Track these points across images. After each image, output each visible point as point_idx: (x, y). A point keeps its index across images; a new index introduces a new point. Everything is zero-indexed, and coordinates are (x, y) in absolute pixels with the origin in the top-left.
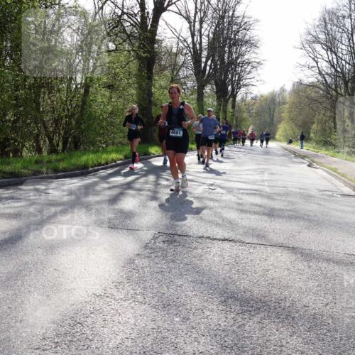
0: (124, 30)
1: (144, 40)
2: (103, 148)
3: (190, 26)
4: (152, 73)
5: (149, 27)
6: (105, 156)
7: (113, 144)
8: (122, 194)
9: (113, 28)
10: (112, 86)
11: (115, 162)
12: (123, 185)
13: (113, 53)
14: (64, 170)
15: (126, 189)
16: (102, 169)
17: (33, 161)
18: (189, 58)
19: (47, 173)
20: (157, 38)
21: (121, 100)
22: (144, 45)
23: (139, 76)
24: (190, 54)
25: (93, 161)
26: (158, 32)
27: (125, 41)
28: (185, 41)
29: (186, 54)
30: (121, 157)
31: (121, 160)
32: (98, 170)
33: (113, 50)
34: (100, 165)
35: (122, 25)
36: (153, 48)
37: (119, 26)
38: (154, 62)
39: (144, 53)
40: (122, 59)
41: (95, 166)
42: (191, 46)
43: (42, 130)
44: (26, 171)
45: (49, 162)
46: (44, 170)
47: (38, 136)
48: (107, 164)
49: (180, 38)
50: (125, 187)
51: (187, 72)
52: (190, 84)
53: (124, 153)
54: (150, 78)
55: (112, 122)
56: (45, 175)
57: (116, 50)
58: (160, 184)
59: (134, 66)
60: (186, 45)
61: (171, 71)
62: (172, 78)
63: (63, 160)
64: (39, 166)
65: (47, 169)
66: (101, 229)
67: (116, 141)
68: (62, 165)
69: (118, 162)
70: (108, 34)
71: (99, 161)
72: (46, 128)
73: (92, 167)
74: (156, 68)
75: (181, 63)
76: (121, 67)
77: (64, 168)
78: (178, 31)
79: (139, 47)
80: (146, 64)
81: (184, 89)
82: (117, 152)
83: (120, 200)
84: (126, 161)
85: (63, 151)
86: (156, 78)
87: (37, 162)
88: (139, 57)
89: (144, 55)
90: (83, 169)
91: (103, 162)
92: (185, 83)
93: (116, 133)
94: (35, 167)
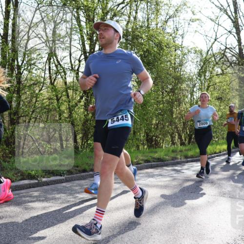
0: (228, 60)
2: (216, 141)
6: (218, 147)
7: (223, 138)
9: (220, 59)
10: (221, 98)
13: (221, 76)
14: (192, 157)
16: (217, 156)
17: (171, 150)
19: (181, 159)
25: (211, 151)
27: (229, 67)
32: (215, 157)
33: (221, 74)
34: (215, 153)
35: (226, 56)
37: (225, 57)
40: (227, 79)
41: (213, 154)
43: (175, 130)
44: (167, 157)
45: (181, 151)
46: (179, 157)
47: (173, 133)
48: (220, 152)
55: (222, 123)
56: (179, 160)
57: (223, 74)
63: (190, 150)
64: (175, 154)
65: (181, 156)
66: (224, 199)
68: (190, 153)
70: (217, 63)
71: (215, 150)
72: (177, 128)
73: (210, 155)
76: (227, 85)
77: (192, 155)
85: (189, 143)
87: (173, 151)
91: (218, 151)
94: (173, 155)
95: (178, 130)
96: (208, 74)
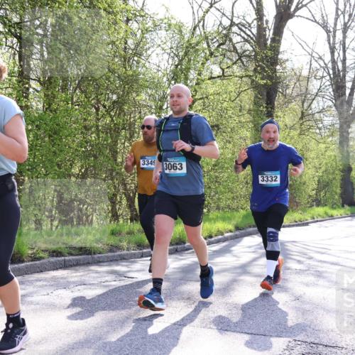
0: (235, 48)
1: (262, 60)
3: (329, 36)
4: (273, 108)
5: (269, 42)
7: (218, 208)
8: (234, 281)
9: (219, 46)
11: (222, 234)
12: (236, 268)
13: (219, 81)
15: (241, 274)
17: (109, 231)
18: (328, 83)
19: (128, 249)
20: (280, 56)
21: (230, 146)
22: (263, 69)
23: (255, 112)
24: (328, 78)
26: (281, 49)
27: (235, 63)
28: (320, 58)
29: (323, 77)
30: (231, 227)
31: (231, 231)
33: (218, 77)
35: (231, 40)
36: (275, 71)
37: (228, 42)
38: (276, 91)
39: (262, 79)
40: (231, 88)
42: (330, 65)
43: (121, 188)
44: (100, 245)
45: (130, 233)
46: (125, 244)
47: (115, 195)
48: (211, 237)
49: (314, 54)
50: (239, 271)
51: (324, 103)
52: (328, 120)
53: (234, 222)
54: (270, 114)
55: (217, 177)
56: (125, 252)
57: (222, 77)
58: (289, 269)
59: (248, 98)
60: (323, 65)
61: (300, 103)
62: (303, 113)
64: (118, 238)
65: (129, 243)
67: (222, 205)
69: (226, 235)
70: (211, 54)
72: (125, 185)
74: (279, 100)
75: (315, 91)
76: (230, 99)
78: (311, 46)
79: (255, 70)
80: (265, 94)
81: (320, 129)
82: (224, 219)
83: (233, 289)
84: (237, 233)
86: (279, 114)
87: (113, 233)
88: (255, 86)
89: (263, 82)
90: (177, 244)
92: (321, 121)
93: (222, 193)
94: (112, 240)
95: (125, 189)
96: (193, 74)
